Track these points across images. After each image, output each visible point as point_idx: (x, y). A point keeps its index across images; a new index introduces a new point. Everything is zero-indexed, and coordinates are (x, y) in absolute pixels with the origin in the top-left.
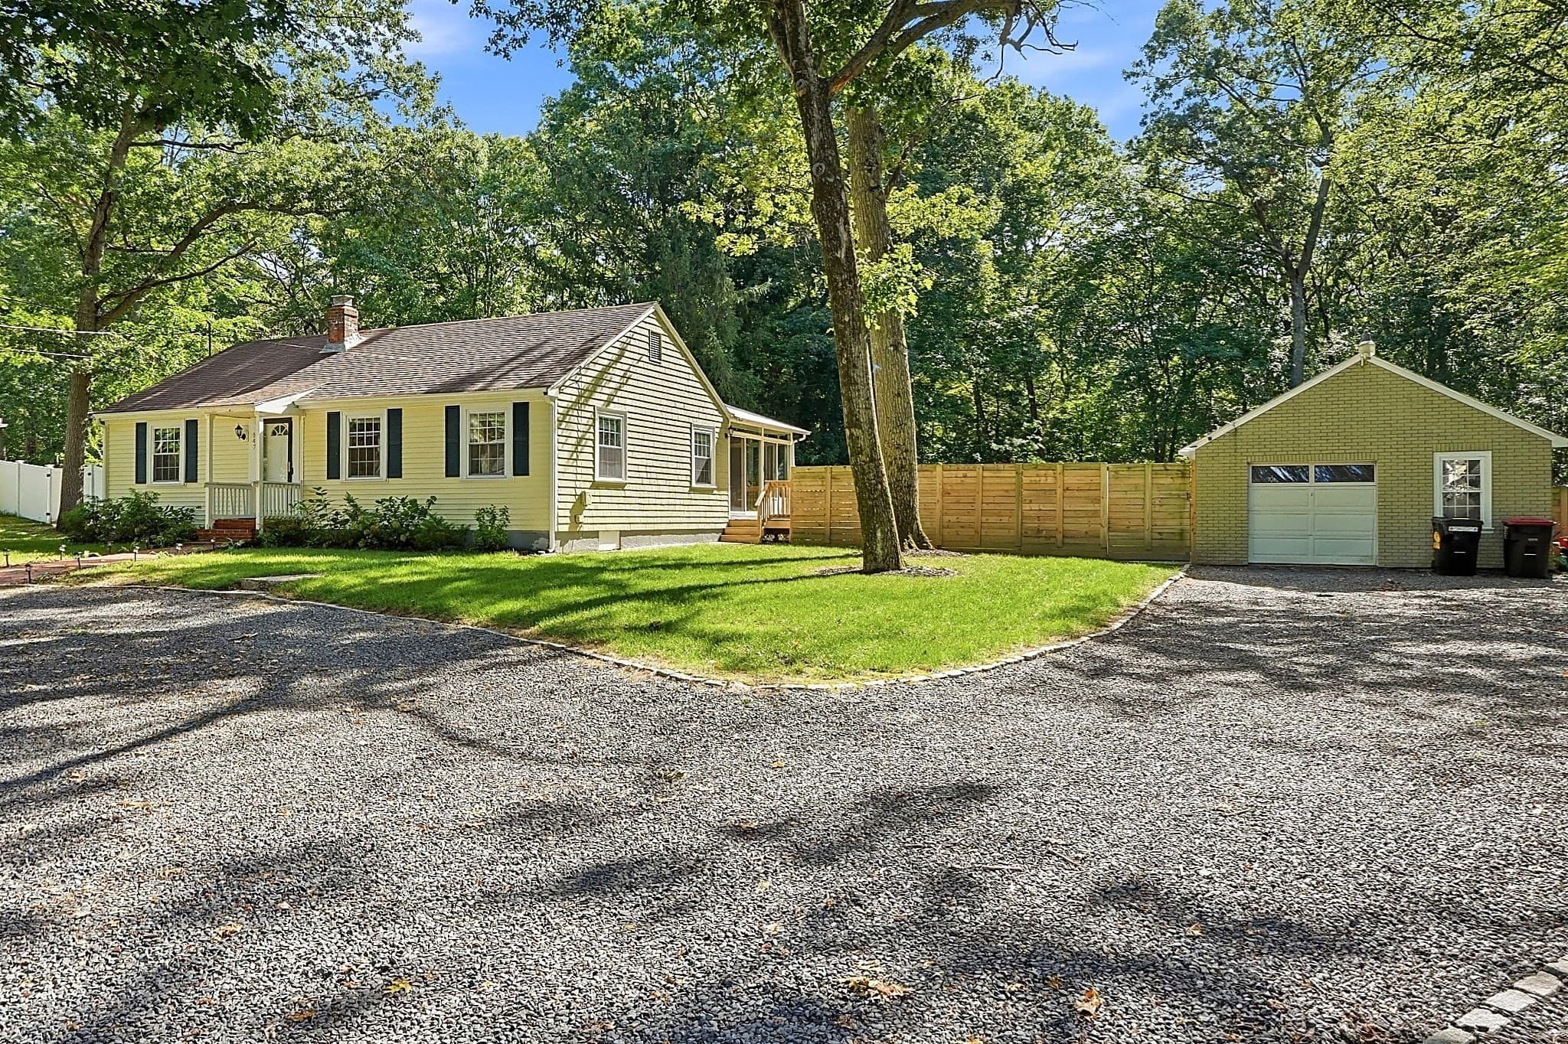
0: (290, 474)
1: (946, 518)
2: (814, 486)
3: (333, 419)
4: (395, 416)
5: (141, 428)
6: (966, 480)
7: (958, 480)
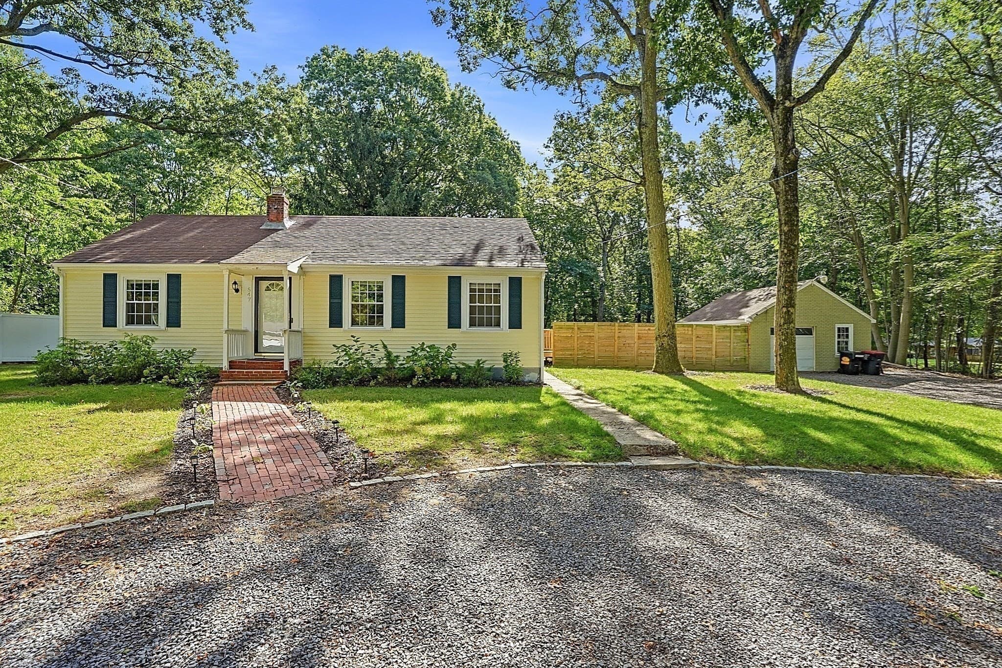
0: (291, 321)
1: (640, 351)
2: (565, 333)
3: (336, 282)
4: (399, 282)
5: (110, 280)
6: (649, 332)
7: (646, 332)
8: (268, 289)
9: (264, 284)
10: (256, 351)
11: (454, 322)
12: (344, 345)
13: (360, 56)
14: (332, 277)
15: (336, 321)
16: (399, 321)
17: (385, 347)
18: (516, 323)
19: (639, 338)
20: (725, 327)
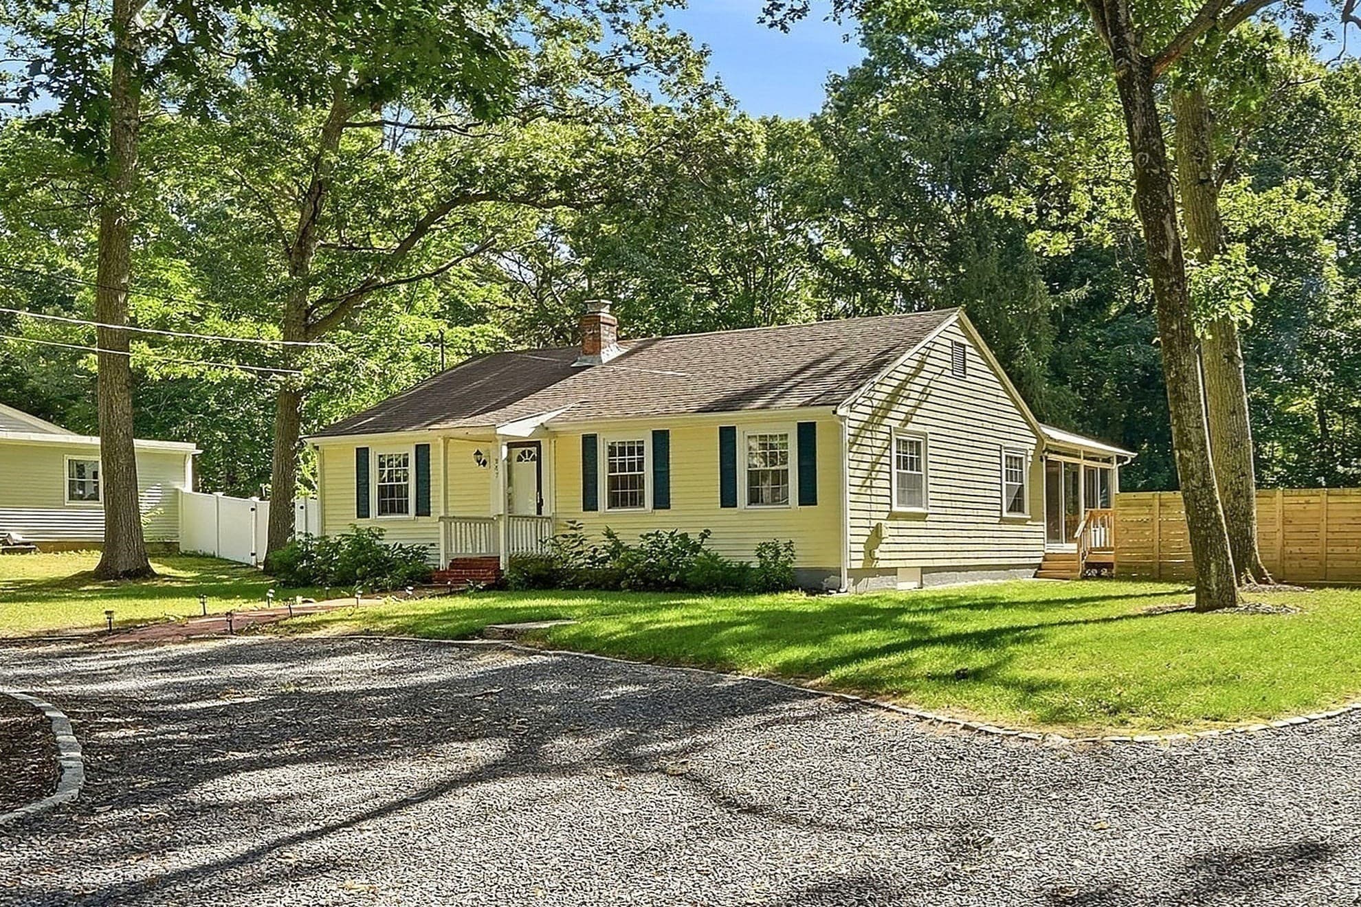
0: (540, 505)
3: (589, 443)
4: (661, 439)
5: (363, 454)
6: (1309, 507)
7: (1300, 507)
8: (520, 459)
9: (516, 453)
11: (728, 497)
14: (585, 439)
15: (591, 501)
16: (662, 499)
17: (612, 535)
19: (1286, 521)
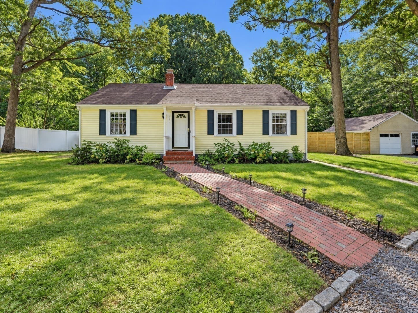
8: (178, 117)
9: (176, 114)
10: (173, 146)
11: (265, 132)
12: (219, 143)
13: (177, 16)
14: (209, 111)
15: (210, 132)
16: (240, 132)
17: (240, 144)
18: (294, 132)
19: (319, 139)
20: (358, 133)
